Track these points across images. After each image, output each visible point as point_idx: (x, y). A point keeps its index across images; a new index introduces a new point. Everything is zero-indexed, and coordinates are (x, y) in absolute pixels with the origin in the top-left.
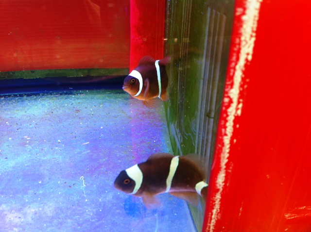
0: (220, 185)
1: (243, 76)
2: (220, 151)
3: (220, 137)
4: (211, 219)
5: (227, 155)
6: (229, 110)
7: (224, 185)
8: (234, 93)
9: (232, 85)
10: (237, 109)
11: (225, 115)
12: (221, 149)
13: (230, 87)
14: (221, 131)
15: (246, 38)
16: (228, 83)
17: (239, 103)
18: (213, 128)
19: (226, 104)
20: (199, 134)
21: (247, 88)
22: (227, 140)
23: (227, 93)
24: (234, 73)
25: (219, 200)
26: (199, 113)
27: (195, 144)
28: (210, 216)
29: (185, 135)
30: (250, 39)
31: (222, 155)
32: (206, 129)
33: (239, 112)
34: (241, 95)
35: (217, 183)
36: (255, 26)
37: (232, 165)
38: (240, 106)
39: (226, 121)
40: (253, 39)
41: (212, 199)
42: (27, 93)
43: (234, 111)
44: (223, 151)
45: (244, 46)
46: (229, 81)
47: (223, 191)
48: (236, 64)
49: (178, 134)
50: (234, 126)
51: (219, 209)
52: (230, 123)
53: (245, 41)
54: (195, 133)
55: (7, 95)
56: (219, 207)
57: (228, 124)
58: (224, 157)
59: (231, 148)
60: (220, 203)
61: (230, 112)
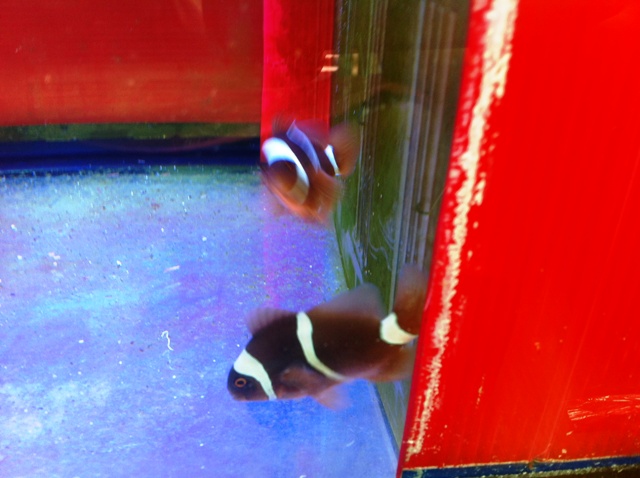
0: (440, 341)
1: (488, 128)
2: (442, 273)
3: (442, 247)
4: (422, 409)
5: (454, 282)
6: (460, 193)
7: (448, 342)
8: (470, 160)
9: (465, 144)
10: (475, 192)
11: (451, 204)
12: (442, 270)
13: (461, 148)
14: (443, 235)
15: (492, 53)
16: (459, 140)
17: (478, 180)
18: (428, 233)
19: (454, 182)
20: (400, 246)
21: (494, 150)
22: (454, 253)
23: (456, 159)
24: (469, 122)
25: (437, 370)
26: (401, 207)
27: (391, 267)
28: (420, 402)
29: (373, 251)
30: (501, 57)
31: (445, 282)
32: (415, 235)
33: (479, 198)
34: (483, 164)
35: (434, 337)
36: (510, 31)
37: (465, 302)
38: (482, 185)
39: (454, 215)
40: (507, 57)
41: (424, 368)
42: (52, 170)
43: (469, 196)
44: (448, 273)
45: (489, 69)
46: (461, 136)
47: (445, 353)
48: (474, 105)
49: (357, 250)
50: (469, 225)
51: (436, 389)
52: (461, 219)
53: (491, 58)
54: (393, 245)
55: (11, 174)
56: (437, 385)
57: (456, 221)
58: (449, 286)
59: (462, 267)
60: (439, 376)
61: (463, 197)
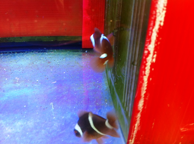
0: (140, 108)
1: (158, 36)
2: (141, 85)
4: (134, 130)
5: (145, 88)
6: (148, 59)
7: (143, 108)
8: (151, 47)
9: (150, 42)
10: (153, 58)
11: (145, 62)
13: (148, 43)
14: (142, 73)
15: (160, 10)
16: (148, 41)
17: (154, 54)
18: (136, 72)
19: (146, 55)
20: (127, 76)
21: (160, 44)
22: (145, 79)
23: (147, 47)
24: (151, 34)
25: (139, 117)
26: (127, 63)
27: (124, 82)
28: (133, 128)
29: (118, 77)
30: (162, 12)
31: (142, 88)
32: (132, 72)
33: (154, 60)
34: (156, 49)
35: (138, 107)
36: (166, 3)
37: (149, 95)
38: (155, 56)
39: (145, 66)
40: (165, 12)
41: (135, 117)
42: (17, 51)
43: (151, 59)
44: (143, 85)
45: (158, 16)
46: (148, 39)
47: (142, 112)
48: (153, 28)
49: (113, 77)
50: (151, 69)
51: (139, 124)
52: (148, 67)
53: (159, 12)
54: (124, 75)
55: (4, 52)
56: (139, 122)
57: (146, 68)
58: (143, 90)
59: (148, 84)
60: (140, 119)
61: (149, 60)
